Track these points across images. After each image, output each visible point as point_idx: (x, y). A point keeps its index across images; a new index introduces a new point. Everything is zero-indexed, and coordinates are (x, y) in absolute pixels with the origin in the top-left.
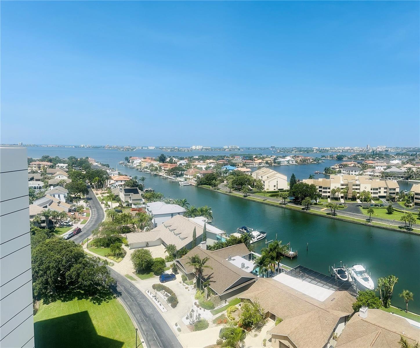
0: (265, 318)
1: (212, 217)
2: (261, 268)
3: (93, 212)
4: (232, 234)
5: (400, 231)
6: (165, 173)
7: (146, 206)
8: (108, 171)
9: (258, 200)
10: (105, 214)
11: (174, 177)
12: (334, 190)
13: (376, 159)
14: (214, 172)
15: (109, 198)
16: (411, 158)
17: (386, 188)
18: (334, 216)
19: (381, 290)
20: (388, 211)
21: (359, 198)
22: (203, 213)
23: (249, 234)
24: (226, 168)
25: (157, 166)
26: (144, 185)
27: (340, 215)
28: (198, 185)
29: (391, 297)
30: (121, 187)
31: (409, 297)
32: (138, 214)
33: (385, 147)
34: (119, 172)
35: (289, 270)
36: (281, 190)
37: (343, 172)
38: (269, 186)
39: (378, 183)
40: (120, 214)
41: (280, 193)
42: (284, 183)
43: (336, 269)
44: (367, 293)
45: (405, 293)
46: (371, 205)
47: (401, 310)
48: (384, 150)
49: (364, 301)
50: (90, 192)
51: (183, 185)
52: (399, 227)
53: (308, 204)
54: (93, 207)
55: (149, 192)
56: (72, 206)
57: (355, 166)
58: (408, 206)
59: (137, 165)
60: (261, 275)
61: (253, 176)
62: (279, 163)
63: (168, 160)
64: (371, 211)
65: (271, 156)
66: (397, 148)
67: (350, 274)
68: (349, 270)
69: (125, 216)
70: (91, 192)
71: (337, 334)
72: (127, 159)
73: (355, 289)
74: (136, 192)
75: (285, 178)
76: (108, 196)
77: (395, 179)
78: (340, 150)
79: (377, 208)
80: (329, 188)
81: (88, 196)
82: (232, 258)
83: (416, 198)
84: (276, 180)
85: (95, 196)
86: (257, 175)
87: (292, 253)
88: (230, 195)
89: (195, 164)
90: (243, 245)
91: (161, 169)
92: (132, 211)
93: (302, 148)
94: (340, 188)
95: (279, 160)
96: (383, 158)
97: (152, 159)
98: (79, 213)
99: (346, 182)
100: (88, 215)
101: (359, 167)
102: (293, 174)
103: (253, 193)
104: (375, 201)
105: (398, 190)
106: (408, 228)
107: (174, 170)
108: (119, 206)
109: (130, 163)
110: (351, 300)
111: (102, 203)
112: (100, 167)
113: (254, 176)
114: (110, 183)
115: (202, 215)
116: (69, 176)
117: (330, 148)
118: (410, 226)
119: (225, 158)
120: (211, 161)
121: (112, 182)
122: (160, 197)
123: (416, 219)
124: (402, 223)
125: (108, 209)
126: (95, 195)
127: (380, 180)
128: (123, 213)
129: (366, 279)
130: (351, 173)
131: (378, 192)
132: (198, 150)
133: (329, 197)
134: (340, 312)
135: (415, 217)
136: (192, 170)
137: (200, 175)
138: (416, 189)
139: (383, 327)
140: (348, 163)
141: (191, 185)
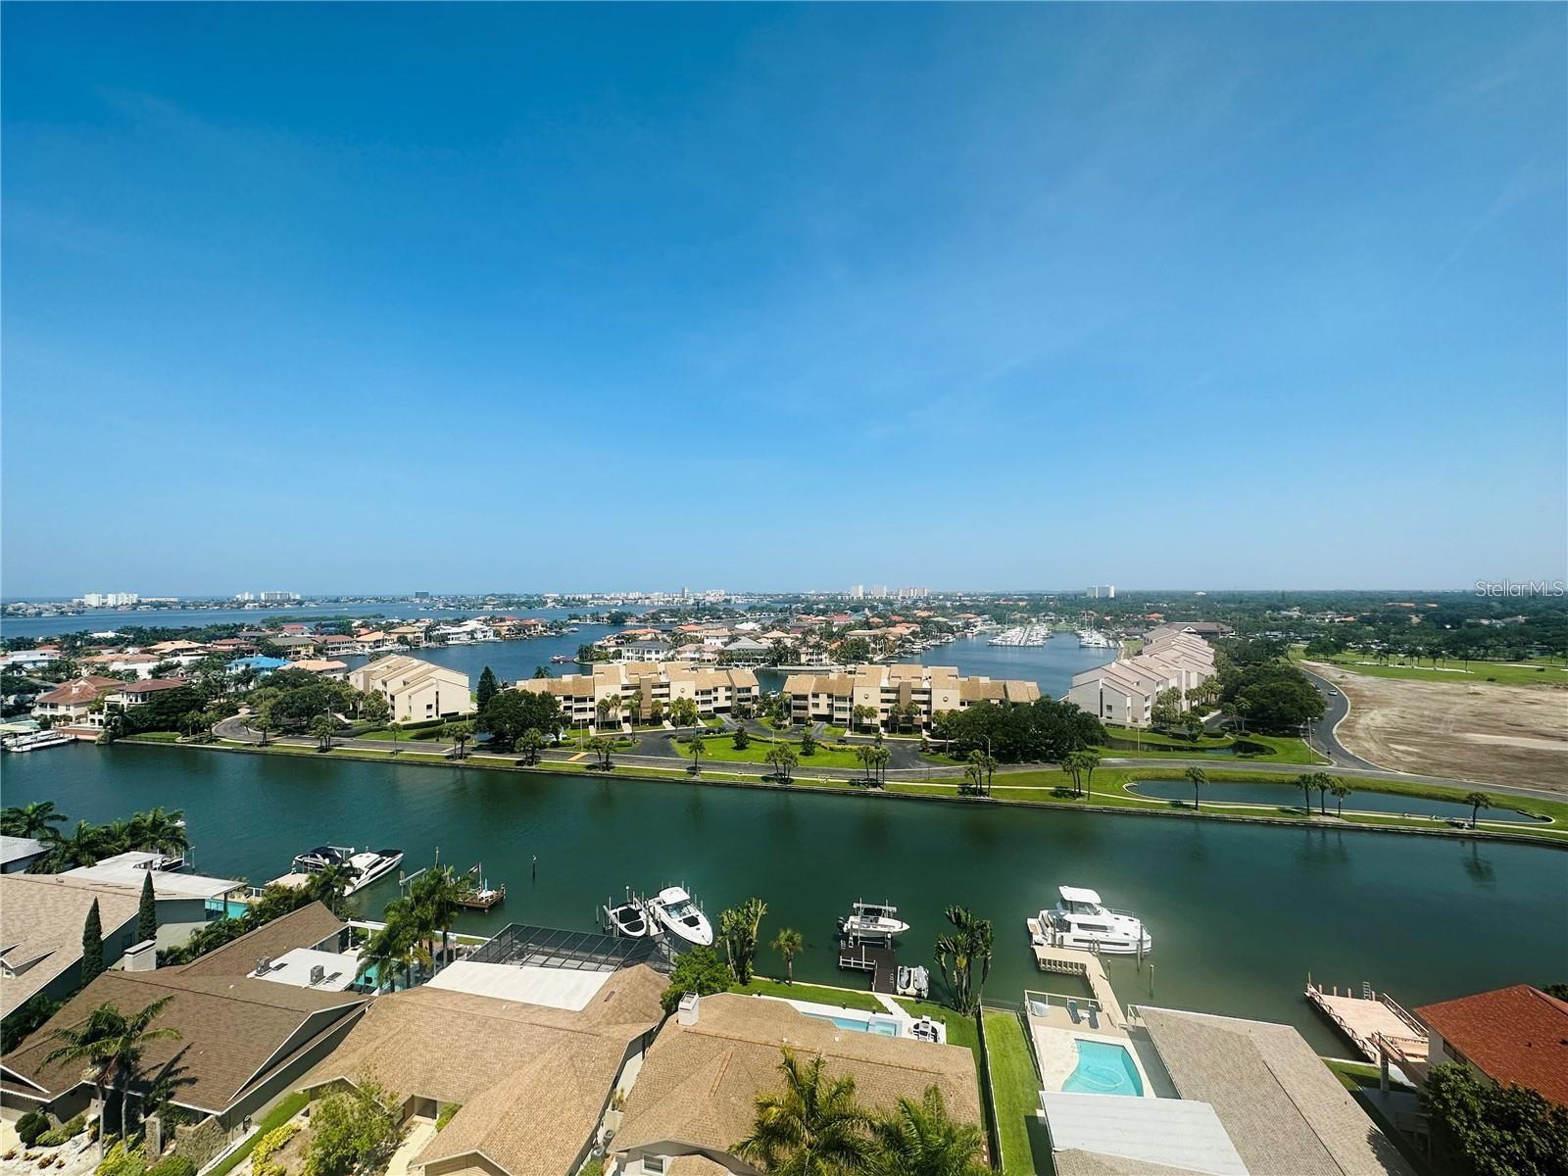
0: (403, 1120)
1: (185, 843)
2: (384, 964)
4: (272, 883)
5: (765, 788)
9: (372, 756)
12: (603, 702)
13: (704, 621)
14: (195, 681)
16: (780, 616)
17: (728, 689)
18: (606, 772)
19: (728, 942)
20: (737, 742)
21: (667, 716)
22: (137, 837)
23: (341, 866)
24: (248, 666)
27: (622, 766)
28: (114, 736)
29: (753, 955)
31: (794, 944)
33: (723, 592)
35: (480, 947)
36: (453, 717)
37: (628, 654)
38: (411, 708)
39: (711, 676)
41: (447, 725)
42: (458, 695)
43: (615, 911)
44: (696, 957)
45: (783, 936)
46: (698, 733)
47: (778, 983)
48: (721, 599)
49: (690, 980)
51: (28, 747)
52: (765, 779)
53: (534, 747)
57: (657, 639)
58: (779, 727)
60: (386, 986)
61: (352, 681)
62: (444, 638)
64: (698, 747)
65: (418, 621)
66: (750, 595)
67: (652, 916)
68: (650, 904)
71: (622, 1091)
73: (666, 953)
75: (463, 679)
77: (749, 666)
78: (618, 599)
79: (712, 738)
80: (592, 700)
82: (272, 965)
83: (796, 708)
84: (434, 689)
86: (367, 677)
87: (490, 893)
88: (265, 754)
89: (97, 659)
90: (318, 907)
93: (514, 596)
94: (620, 696)
95: (442, 631)
96: (719, 618)
99: (634, 680)
101: (665, 641)
102: (487, 668)
103: (354, 736)
104: (707, 722)
105: (756, 691)
106: (782, 779)
110: (657, 984)
113: (357, 681)
115: (135, 847)
117: (591, 596)
118: (787, 773)
119: (244, 632)
120: (181, 644)
123: (798, 756)
124: (769, 768)
127: (716, 669)
129: (692, 922)
130: (646, 656)
131: (712, 698)
132: (115, 607)
133: (592, 721)
134: (629, 1027)
135: (796, 751)
136: (82, 683)
137: (123, 701)
138: (795, 685)
139: (737, 1035)
140: (637, 632)
141: (76, 741)
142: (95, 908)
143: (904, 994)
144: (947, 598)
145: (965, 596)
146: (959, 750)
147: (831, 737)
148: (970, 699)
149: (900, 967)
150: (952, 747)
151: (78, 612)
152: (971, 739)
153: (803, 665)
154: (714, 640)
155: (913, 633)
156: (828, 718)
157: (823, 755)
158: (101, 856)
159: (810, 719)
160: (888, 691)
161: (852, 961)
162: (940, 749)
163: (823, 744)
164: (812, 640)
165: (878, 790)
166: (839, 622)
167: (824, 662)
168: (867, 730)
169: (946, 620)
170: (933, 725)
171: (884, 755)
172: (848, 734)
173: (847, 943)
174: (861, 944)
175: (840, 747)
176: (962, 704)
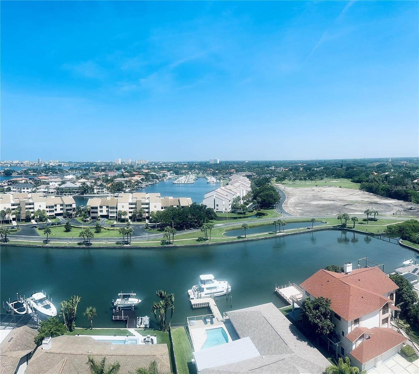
5: (79, 248)
12: (3, 211)
13: (49, 174)
16: (85, 172)
17: (62, 205)
18: (5, 243)
19: (64, 315)
20: (66, 229)
21: (33, 218)
27: (12, 241)
29: (75, 319)
31: (93, 313)
33: (57, 161)
37: (13, 190)
39: (53, 200)
43: (12, 304)
44: (50, 322)
45: (88, 310)
46: (48, 225)
47: (86, 329)
48: (57, 164)
49: (47, 331)
52: (79, 244)
57: (27, 183)
58: (85, 221)
64: (48, 231)
66: (70, 162)
67: (29, 305)
68: (28, 300)
73: (36, 320)
77: (71, 195)
78: (8, 164)
79: (55, 227)
83: (93, 212)
94: (11, 208)
96: (56, 173)
99: (17, 201)
101: (31, 183)
104: (52, 220)
105: (74, 206)
106: (87, 244)
110: (32, 334)
118: (89, 241)
123: (94, 233)
124: (80, 239)
127: (55, 196)
129: (47, 307)
130: (22, 190)
131: (54, 209)
134: (20, 352)
135: (93, 231)
138: (92, 202)
139: (69, 352)
140: (18, 179)
143: (140, 328)
144: (156, 164)
145: (163, 163)
146: (161, 227)
147: (109, 224)
148: (165, 206)
149: (138, 317)
150: (158, 226)
152: (166, 222)
153: (95, 194)
154: (54, 183)
155: (142, 179)
156: (106, 217)
157: (106, 232)
159: (99, 217)
160: (132, 204)
161: (118, 317)
162: (153, 227)
163: (105, 227)
164: (99, 183)
165: (128, 245)
166: (111, 174)
167: (105, 192)
168: (123, 221)
169: (155, 173)
170: (150, 217)
171: (131, 231)
172: (115, 223)
173: (116, 310)
174: (122, 310)
175: (112, 228)
176: (162, 208)
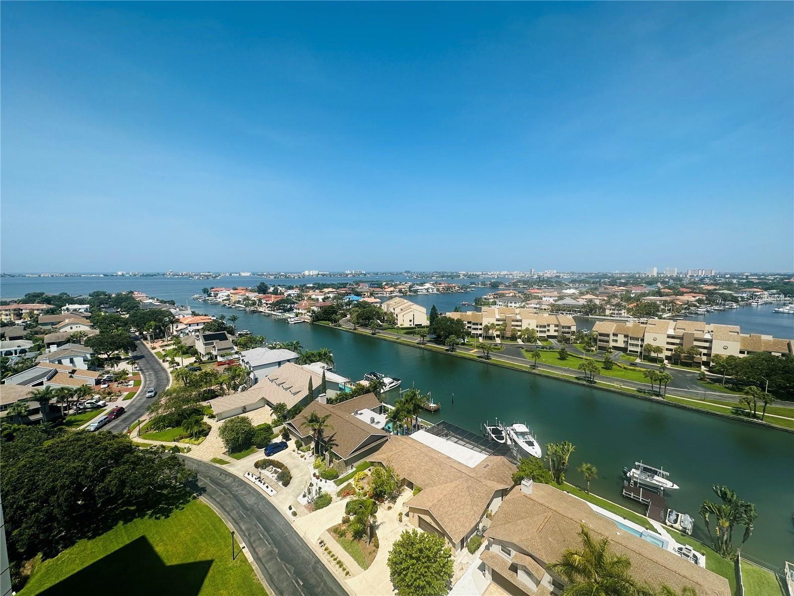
0: (401, 486)
1: (333, 362)
2: (395, 423)
3: (147, 377)
4: (358, 382)
5: (577, 384)
6: (268, 307)
7: (240, 356)
8: (173, 311)
9: (390, 339)
10: (171, 377)
11: (281, 313)
12: (486, 326)
13: (543, 287)
14: (334, 304)
15: (176, 352)
16: (593, 286)
17: (556, 326)
18: (487, 361)
19: (550, 460)
20: (561, 356)
21: (520, 337)
22: (321, 357)
23: (380, 381)
24: (349, 299)
25: (256, 299)
26: (235, 327)
27: (494, 359)
28: (314, 321)
29: (565, 471)
30: (198, 333)
31: (592, 473)
32: (228, 369)
33: (555, 271)
34: (193, 310)
35: (430, 427)
36: (419, 326)
37: (499, 303)
38: (404, 321)
39: (546, 318)
40: (198, 373)
41: (417, 329)
42: (422, 317)
43: (490, 427)
44: (532, 462)
45: (585, 466)
46: (537, 347)
47: (580, 490)
48: (554, 275)
49: (527, 472)
50: (140, 347)
51: (293, 322)
52: (577, 378)
53: (454, 344)
54: (147, 369)
55: (244, 336)
56: (103, 374)
57: (516, 296)
58: (588, 351)
59: (223, 299)
60: (395, 432)
61: (383, 308)
62: (416, 291)
63: (271, 289)
64: (537, 355)
65: (406, 283)
66: (573, 273)
67: (509, 435)
68: (508, 429)
69: (206, 374)
70: (142, 346)
71: (491, 511)
72: (205, 291)
73: (515, 455)
74: (224, 338)
75: (424, 310)
76: (174, 349)
77: (570, 314)
78: (495, 275)
79: (545, 351)
80: (481, 324)
81: (135, 354)
82: (359, 412)
83: (600, 341)
84: (412, 313)
85: (149, 351)
86: (388, 306)
87: (434, 405)
88: (355, 333)
89: (309, 294)
90: (372, 395)
91: (261, 302)
92: (218, 365)
93: (445, 273)
94: (495, 324)
95: (415, 288)
96: (552, 286)
97: (247, 289)
98: (119, 384)
99: (503, 316)
100: (137, 383)
101: (520, 297)
102: (434, 306)
103: (384, 330)
104: (543, 342)
105: (574, 329)
106: (589, 380)
107: (280, 304)
108: (195, 362)
109: (212, 296)
110: (511, 469)
111: (164, 361)
112: (157, 305)
113: (384, 308)
114: (178, 329)
115: (319, 361)
116: (92, 324)
117: (481, 273)
118: (592, 377)
119: (348, 286)
120: (330, 290)
121: (181, 327)
122: (261, 342)
123: (600, 369)
124: (580, 372)
125: (176, 369)
126: (150, 349)
127: (549, 314)
128: (203, 371)
129: (530, 444)
130: (509, 305)
131: (546, 330)
132: (312, 276)
133: (480, 335)
134: (495, 483)
135: (600, 366)
136: (305, 302)
137: (315, 309)
138: (600, 327)
139: (554, 508)
140: (505, 292)
141: (304, 321)
142: (311, 379)
143: (672, 526)
144: (733, 276)
145: (752, 275)
146: (734, 383)
147: (626, 361)
148: (750, 350)
149: (669, 510)
150: (728, 381)
151: (303, 277)
152: (749, 378)
153: (607, 316)
154: (549, 298)
155: (700, 301)
156: (624, 350)
157: (621, 371)
158: (312, 362)
159: (610, 348)
160: (673, 337)
161: (632, 494)
162: (718, 381)
163: (619, 364)
164: (615, 301)
165: (660, 398)
166: (635, 291)
167: (623, 315)
168: (654, 360)
169: (731, 292)
170: (712, 364)
171: (667, 377)
172: (638, 361)
173: (629, 483)
174: (640, 487)
175: (631, 367)
176: (742, 352)
